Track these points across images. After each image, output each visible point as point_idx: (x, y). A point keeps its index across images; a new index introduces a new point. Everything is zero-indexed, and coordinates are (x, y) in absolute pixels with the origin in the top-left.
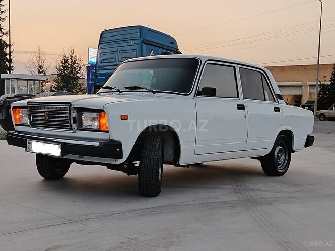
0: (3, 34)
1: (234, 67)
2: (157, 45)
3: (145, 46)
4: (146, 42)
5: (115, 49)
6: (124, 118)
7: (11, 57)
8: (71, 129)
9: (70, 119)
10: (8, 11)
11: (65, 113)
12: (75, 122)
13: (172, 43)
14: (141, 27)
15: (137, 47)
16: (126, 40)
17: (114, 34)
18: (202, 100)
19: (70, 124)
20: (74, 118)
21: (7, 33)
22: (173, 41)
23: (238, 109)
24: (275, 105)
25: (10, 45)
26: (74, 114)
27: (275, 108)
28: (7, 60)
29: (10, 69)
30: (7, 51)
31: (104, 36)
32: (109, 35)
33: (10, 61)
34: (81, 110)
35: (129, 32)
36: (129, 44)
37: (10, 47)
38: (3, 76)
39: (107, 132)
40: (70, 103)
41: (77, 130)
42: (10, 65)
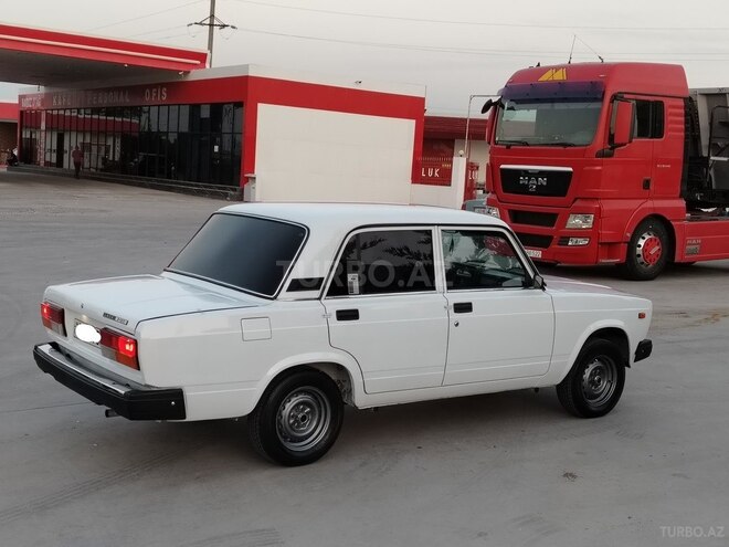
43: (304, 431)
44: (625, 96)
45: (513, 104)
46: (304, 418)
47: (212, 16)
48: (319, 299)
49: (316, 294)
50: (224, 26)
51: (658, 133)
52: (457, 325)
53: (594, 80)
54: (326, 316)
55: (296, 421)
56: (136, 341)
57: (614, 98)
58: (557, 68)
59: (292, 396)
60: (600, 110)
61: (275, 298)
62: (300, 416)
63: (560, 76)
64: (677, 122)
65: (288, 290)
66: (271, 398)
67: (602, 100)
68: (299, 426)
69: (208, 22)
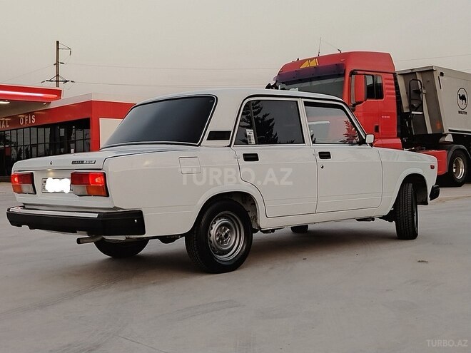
43: (226, 246)
44: (358, 72)
45: (284, 86)
46: (226, 236)
47: (58, 75)
48: (230, 146)
49: (227, 142)
50: (66, 81)
51: (380, 96)
52: (322, 167)
53: (337, 63)
54: (237, 157)
55: (220, 239)
56: (105, 174)
57: (352, 73)
58: (311, 59)
59: (216, 219)
60: (343, 83)
61: (200, 145)
62: (223, 234)
63: (314, 64)
64: (391, 89)
65: (208, 139)
66: (203, 221)
67: (344, 75)
68: (222, 243)
69: (55, 79)
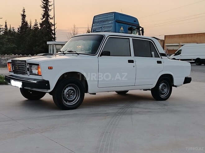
0: (50, 18)
1: (129, 39)
2: (125, 23)
3: (117, 24)
4: (118, 21)
5: (101, 26)
6: (50, 68)
7: (55, 32)
8: (27, 74)
9: (26, 69)
10: (53, 5)
11: (24, 66)
12: (28, 70)
13: (135, 21)
14: (115, 13)
15: (113, 25)
16: (107, 21)
17: (100, 17)
18: (104, 58)
19: (26, 71)
20: (28, 68)
21: (52, 18)
22: (136, 20)
23: (129, 62)
24: (159, 59)
25: (54, 25)
26: (28, 67)
27: (157, 61)
28: (53, 34)
29: (54, 39)
30: (53, 28)
31: (95, 19)
32: (98, 18)
33: (54, 34)
34: (31, 64)
35: (109, 16)
36: (108, 23)
37: (54, 26)
38: (48, 43)
39: (41, 76)
40: (25, 61)
41: (30, 74)
42: (54, 36)
